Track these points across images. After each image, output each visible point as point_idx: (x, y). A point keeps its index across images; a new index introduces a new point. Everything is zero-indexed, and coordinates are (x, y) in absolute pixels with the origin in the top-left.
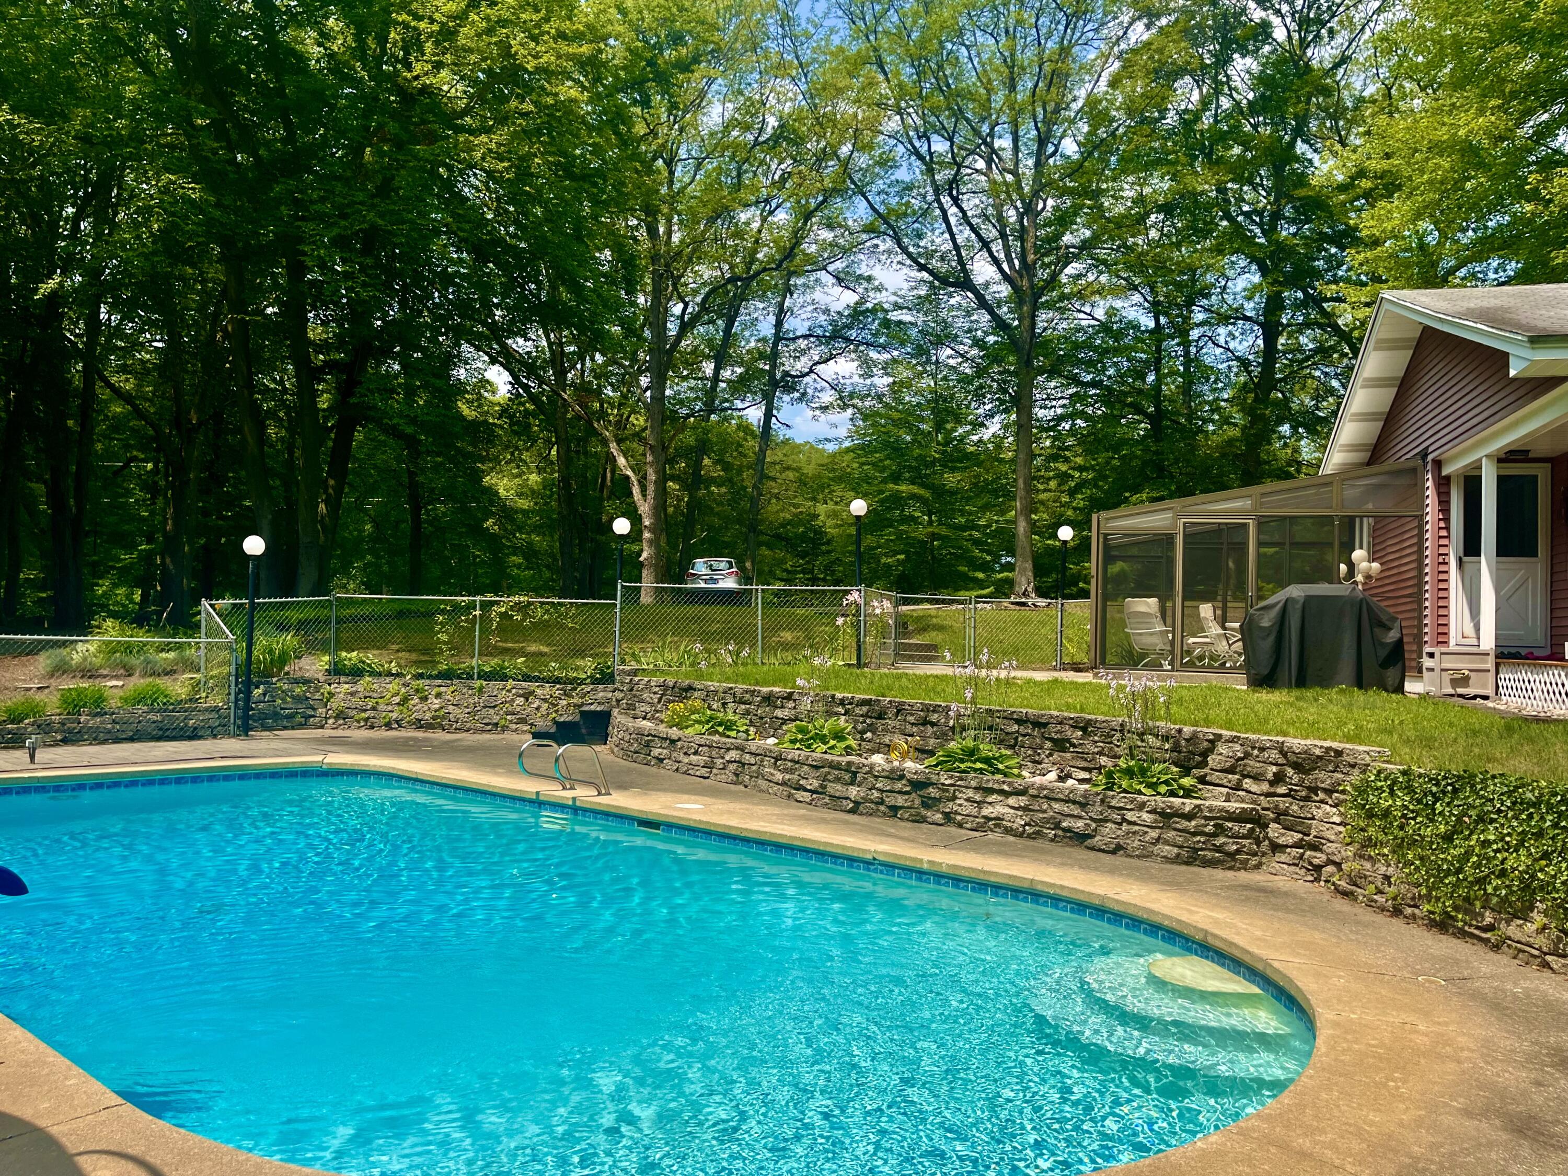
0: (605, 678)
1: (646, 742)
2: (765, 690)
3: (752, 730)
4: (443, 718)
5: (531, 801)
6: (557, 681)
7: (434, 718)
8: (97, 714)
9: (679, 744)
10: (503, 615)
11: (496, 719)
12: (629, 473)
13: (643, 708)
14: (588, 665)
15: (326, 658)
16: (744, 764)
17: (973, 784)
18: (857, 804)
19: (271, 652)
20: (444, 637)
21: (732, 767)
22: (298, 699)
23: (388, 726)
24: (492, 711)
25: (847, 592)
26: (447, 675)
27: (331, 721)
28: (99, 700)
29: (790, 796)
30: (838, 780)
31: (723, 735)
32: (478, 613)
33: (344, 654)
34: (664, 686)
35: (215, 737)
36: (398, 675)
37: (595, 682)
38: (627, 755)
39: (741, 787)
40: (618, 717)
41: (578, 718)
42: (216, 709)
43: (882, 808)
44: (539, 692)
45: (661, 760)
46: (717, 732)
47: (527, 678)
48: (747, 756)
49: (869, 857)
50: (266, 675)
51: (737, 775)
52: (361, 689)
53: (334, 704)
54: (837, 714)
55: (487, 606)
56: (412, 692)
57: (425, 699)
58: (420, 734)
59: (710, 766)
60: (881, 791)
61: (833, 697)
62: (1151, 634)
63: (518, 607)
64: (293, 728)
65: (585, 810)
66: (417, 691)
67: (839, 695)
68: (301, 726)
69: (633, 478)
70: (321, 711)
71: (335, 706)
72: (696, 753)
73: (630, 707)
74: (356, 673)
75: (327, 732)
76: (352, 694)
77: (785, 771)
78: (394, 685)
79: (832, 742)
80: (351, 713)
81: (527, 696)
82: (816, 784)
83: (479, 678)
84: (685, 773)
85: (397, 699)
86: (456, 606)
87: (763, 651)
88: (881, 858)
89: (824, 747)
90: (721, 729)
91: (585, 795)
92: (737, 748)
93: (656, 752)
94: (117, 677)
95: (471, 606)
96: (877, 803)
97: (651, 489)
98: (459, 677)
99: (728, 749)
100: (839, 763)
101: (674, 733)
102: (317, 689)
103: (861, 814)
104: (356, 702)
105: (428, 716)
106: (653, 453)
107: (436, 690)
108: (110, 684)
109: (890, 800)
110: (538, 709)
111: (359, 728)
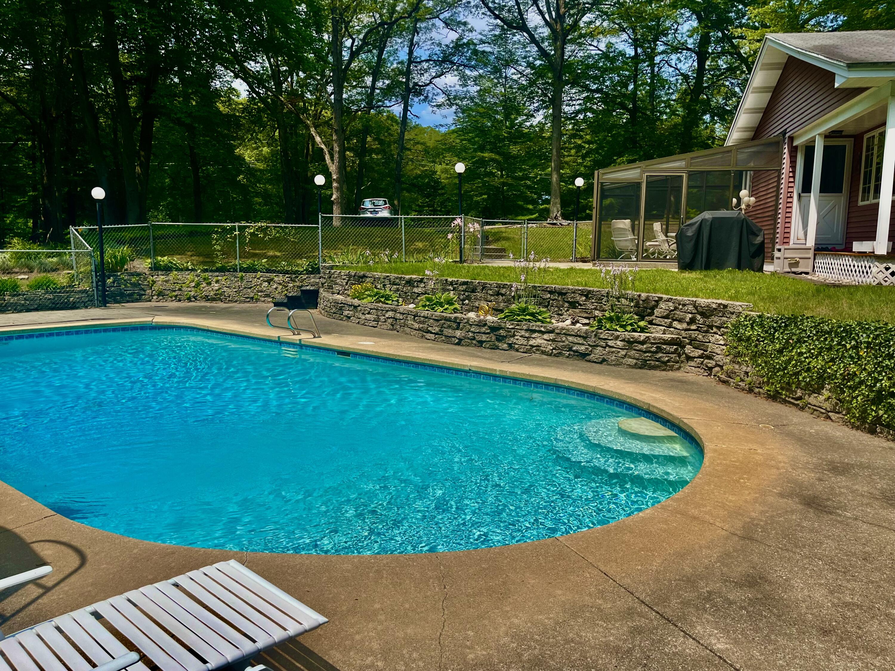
0: (314, 270)
1: (340, 307)
2: (407, 277)
3: (401, 300)
4: (221, 294)
5: (275, 342)
6: (287, 272)
7: (215, 295)
8: (14, 295)
9: (359, 308)
10: (252, 234)
11: (252, 295)
12: (323, 146)
13: (337, 288)
14: (304, 263)
15: (149, 261)
16: (396, 319)
17: (525, 328)
18: (460, 340)
19: (115, 257)
20: (218, 248)
21: (390, 321)
22: (134, 285)
23: (189, 299)
24: (249, 290)
25: (454, 219)
26: (222, 270)
27: (155, 297)
28: (15, 287)
29: (423, 336)
30: (449, 327)
31: (384, 303)
32: (237, 233)
33: (159, 258)
34: (349, 276)
35: (86, 307)
36: (192, 270)
37: (309, 273)
38: (330, 315)
39: (395, 332)
40: (323, 293)
41: (299, 294)
42: (85, 291)
43: (474, 342)
44: (276, 279)
45: (349, 318)
46: (381, 301)
47: (268, 271)
48: (398, 315)
49: (467, 369)
50: (113, 271)
51: (393, 325)
52: (171, 278)
54: (449, 290)
55: (242, 229)
56: (201, 280)
57: (209, 284)
58: (208, 304)
59: (377, 320)
60: (474, 333)
61: (446, 280)
62: (626, 240)
63: (260, 229)
64: (133, 302)
65: (307, 346)
66: (205, 279)
67: (450, 280)
68: (137, 300)
69: (326, 150)
70: (149, 291)
71: (156, 288)
72: (369, 313)
73: (331, 287)
74: (167, 269)
75: (153, 304)
76: (167, 281)
77: (420, 322)
78: (190, 276)
79: (446, 306)
80: (167, 292)
81: (269, 281)
82: (437, 329)
83: (240, 271)
84: (363, 324)
85: (193, 284)
86: (224, 229)
87: (406, 254)
88: (473, 369)
89: (442, 309)
90: (383, 300)
91: (306, 337)
92: (392, 310)
93: (346, 313)
94: (24, 273)
95: (233, 229)
96: (471, 339)
97: (336, 156)
98: (229, 271)
99: (387, 311)
100: (450, 317)
101: (356, 302)
102: (145, 279)
103: (463, 345)
104: (169, 286)
105: (212, 293)
106: (336, 134)
107: (216, 278)
108: (20, 277)
109: (479, 338)
110: (276, 288)
111: (172, 301)
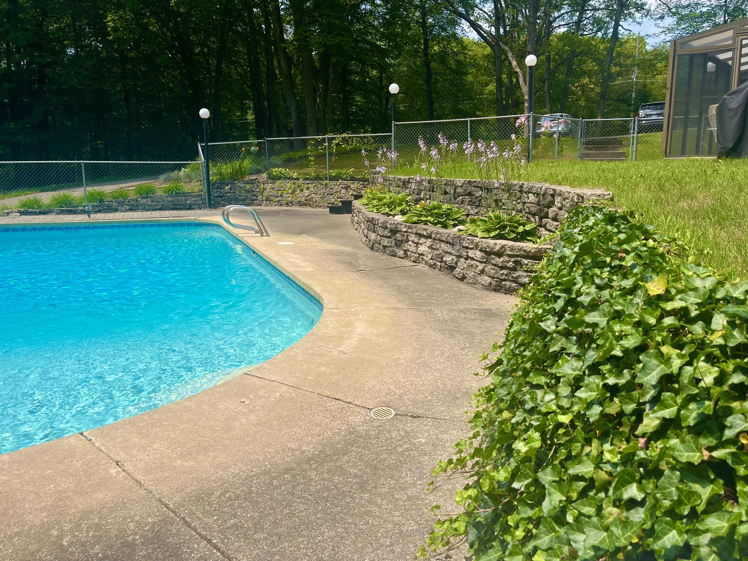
4: (310, 200)
7: (306, 200)
10: (338, 144)
11: (332, 201)
12: (518, 70)
20: (312, 158)
22: (247, 191)
23: (287, 204)
24: (331, 197)
26: (315, 178)
27: (264, 202)
32: (326, 144)
33: (274, 169)
43: (381, 247)
44: (352, 186)
50: (232, 180)
52: (276, 186)
53: (266, 194)
55: (330, 140)
56: (296, 187)
57: (302, 190)
58: (300, 209)
63: (344, 140)
66: (299, 186)
68: (249, 204)
70: (260, 197)
74: (277, 178)
75: (263, 208)
76: (273, 189)
78: (289, 184)
80: (272, 198)
85: (290, 191)
86: (316, 140)
98: (320, 179)
102: (259, 187)
104: (274, 192)
105: (304, 199)
107: (306, 186)
109: (383, 242)
111: (276, 205)
